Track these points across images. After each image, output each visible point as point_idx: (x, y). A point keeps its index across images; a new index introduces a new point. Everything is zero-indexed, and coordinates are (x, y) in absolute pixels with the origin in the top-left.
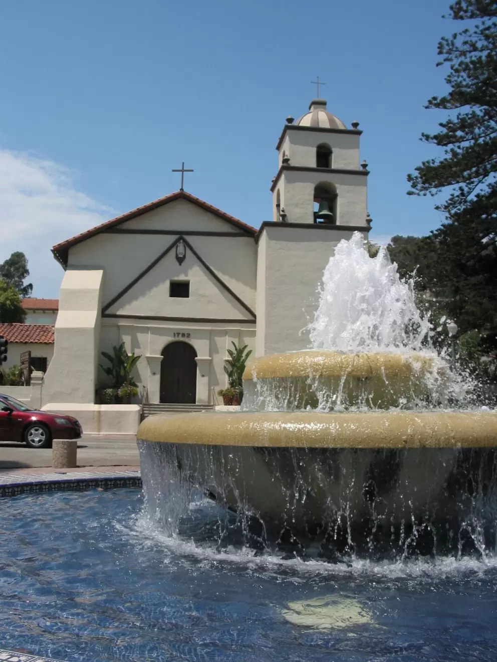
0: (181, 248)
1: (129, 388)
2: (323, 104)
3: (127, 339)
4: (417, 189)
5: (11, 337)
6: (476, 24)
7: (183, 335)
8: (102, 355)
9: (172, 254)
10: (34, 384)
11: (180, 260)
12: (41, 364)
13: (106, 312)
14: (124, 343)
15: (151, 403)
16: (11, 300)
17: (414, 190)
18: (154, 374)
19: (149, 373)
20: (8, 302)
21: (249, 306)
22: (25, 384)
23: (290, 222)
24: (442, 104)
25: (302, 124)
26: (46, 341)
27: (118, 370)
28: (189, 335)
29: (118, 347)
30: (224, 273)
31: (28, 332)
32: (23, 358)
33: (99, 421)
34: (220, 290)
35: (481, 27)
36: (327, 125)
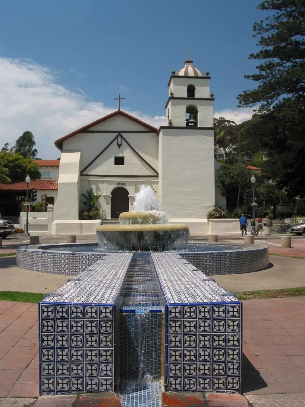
0: (119, 139)
1: (95, 212)
2: (191, 62)
3: (94, 187)
4: (242, 104)
5: (36, 187)
6: (273, 14)
7: (122, 184)
8: (82, 195)
9: (115, 143)
10: (49, 211)
11: (119, 146)
12: (51, 200)
13: (83, 173)
14: (92, 189)
15: (107, 218)
16: (34, 168)
17: (240, 105)
18: (108, 204)
19: (105, 203)
20: (32, 168)
21: (155, 168)
22: (44, 211)
23: (174, 126)
24: (257, 57)
25: (180, 75)
26: (53, 189)
27: (90, 202)
28: (124, 184)
29: (89, 191)
30: (142, 152)
31: (44, 184)
32: (43, 198)
33: (81, 228)
34: (140, 161)
35: (276, 16)
36: (193, 75)
